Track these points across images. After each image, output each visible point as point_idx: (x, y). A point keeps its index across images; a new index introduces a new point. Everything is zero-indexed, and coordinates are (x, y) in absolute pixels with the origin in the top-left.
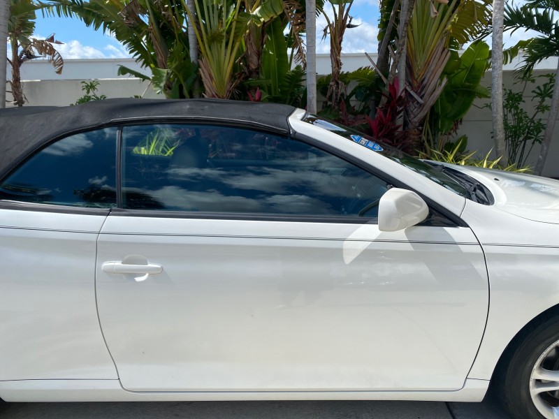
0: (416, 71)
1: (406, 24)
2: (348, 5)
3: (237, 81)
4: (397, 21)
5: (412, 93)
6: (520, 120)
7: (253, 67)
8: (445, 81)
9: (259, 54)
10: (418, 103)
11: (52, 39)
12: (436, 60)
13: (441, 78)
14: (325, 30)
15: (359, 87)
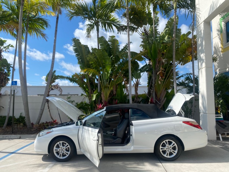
0: (158, 95)
1: (154, 85)
2: (139, 79)
3: (110, 97)
4: (152, 83)
5: (157, 101)
6: (187, 109)
7: (114, 94)
8: (166, 99)
9: (116, 90)
10: (159, 104)
11: (57, 85)
12: (163, 93)
13: (165, 98)
14: (133, 85)
15: (143, 99)
